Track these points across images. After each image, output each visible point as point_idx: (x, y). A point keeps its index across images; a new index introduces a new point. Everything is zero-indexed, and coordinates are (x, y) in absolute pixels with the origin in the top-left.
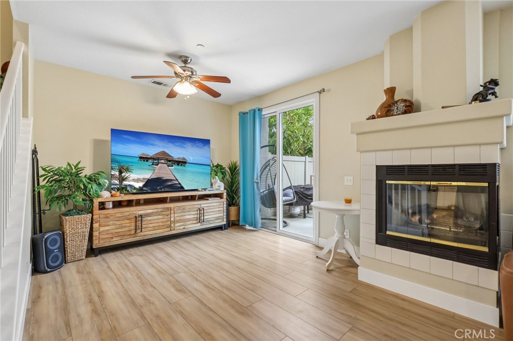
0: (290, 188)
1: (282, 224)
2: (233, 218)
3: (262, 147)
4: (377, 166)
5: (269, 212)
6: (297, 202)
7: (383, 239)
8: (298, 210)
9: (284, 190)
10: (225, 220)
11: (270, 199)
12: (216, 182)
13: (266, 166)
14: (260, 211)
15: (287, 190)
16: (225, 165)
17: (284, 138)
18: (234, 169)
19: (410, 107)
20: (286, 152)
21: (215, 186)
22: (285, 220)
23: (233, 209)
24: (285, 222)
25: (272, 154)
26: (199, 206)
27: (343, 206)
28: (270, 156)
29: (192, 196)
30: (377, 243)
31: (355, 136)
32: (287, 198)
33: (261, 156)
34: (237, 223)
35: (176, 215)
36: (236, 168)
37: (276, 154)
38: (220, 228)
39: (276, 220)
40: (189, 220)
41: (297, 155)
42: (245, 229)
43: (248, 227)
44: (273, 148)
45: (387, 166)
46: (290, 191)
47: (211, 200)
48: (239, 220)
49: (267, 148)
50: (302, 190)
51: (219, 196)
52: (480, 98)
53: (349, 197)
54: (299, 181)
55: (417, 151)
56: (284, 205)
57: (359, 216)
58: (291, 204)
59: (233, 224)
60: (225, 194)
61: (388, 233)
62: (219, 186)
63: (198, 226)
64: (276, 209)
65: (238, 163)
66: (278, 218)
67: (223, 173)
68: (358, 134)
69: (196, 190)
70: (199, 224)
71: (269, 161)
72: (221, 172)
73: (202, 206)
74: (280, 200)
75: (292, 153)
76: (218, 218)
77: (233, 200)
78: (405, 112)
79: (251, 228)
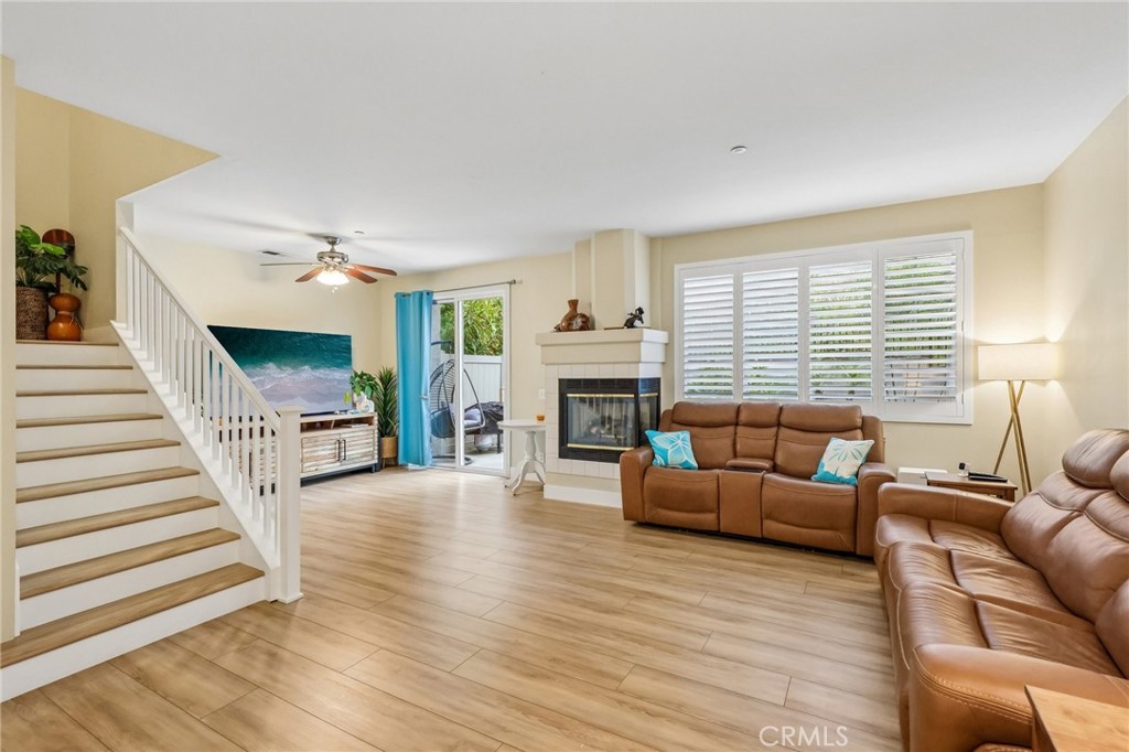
0: (476, 406)
1: (463, 462)
2: (387, 454)
3: (433, 344)
4: (560, 380)
5: (444, 443)
6: (486, 428)
7: (565, 452)
8: (488, 441)
9: (466, 410)
10: (376, 456)
11: (445, 425)
12: (361, 401)
13: (437, 374)
14: (430, 443)
15: (472, 410)
16: (375, 374)
17: (466, 325)
18: (387, 380)
19: (587, 324)
20: (469, 350)
21: (360, 407)
22: (468, 456)
23: (387, 441)
24: (467, 459)
25: (447, 352)
26: (338, 437)
27: (535, 422)
28: (444, 357)
29: (322, 423)
30: (560, 457)
31: (539, 347)
32: (470, 422)
33: (431, 357)
34: (393, 463)
35: (305, 450)
36: (390, 379)
37: (453, 352)
38: (367, 470)
39: (454, 457)
40: (324, 457)
41: (488, 354)
42: (407, 470)
43: (411, 466)
44: (448, 345)
45: (569, 380)
46: (476, 413)
47: (355, 427)
48: (396, 458)
49: (439, 345)
50: (494, 409)
51: (366, 421)
52: (630, 324)
53: (541, 414)
54: (490, 396)
55: (605, 366)
56: (467, 433)
57: (544, 432)
58: (477, 432)
59: (388, 464)
60: (376, 418)
61: (569, 445)
62: (366, 406)
63: (336, 467)
64: (454, 442)
65: (395, 371)
66: (457, 455)
67: (373, 387)
68: (543, 346)
69: (332, 413)
70: (338, 464)
71: (442, 365)
72: (370, 385)
73: (343, 436)
74: (461, 425)
75: (480, 351)
76: (365, 455)
77: (387, 427)
78: (582, 329)
79: (417, 467)
